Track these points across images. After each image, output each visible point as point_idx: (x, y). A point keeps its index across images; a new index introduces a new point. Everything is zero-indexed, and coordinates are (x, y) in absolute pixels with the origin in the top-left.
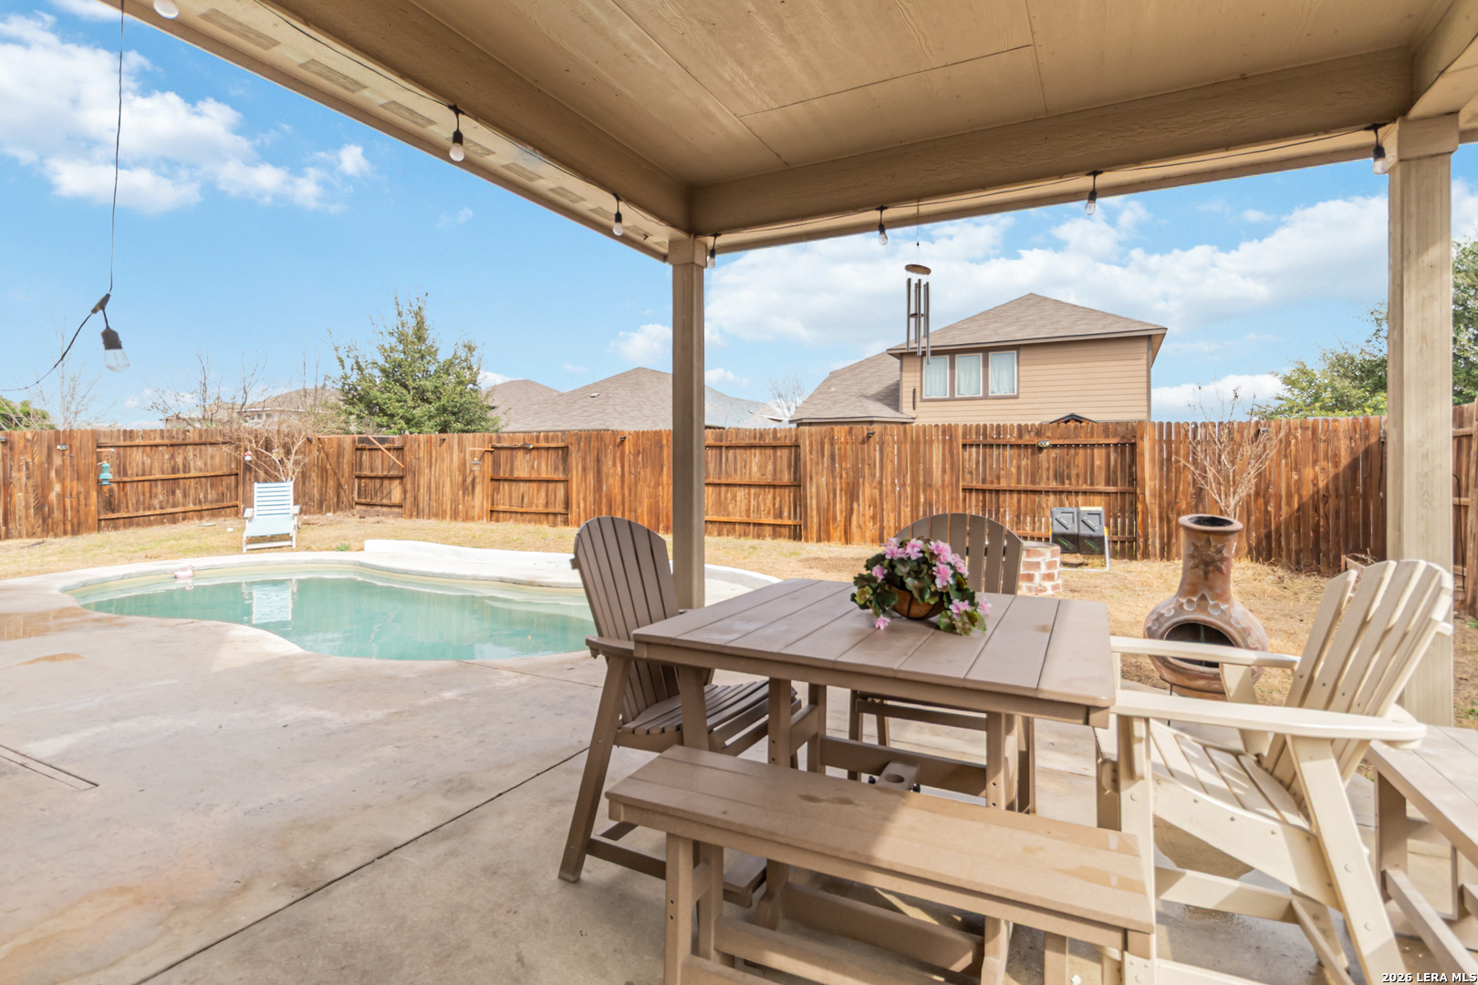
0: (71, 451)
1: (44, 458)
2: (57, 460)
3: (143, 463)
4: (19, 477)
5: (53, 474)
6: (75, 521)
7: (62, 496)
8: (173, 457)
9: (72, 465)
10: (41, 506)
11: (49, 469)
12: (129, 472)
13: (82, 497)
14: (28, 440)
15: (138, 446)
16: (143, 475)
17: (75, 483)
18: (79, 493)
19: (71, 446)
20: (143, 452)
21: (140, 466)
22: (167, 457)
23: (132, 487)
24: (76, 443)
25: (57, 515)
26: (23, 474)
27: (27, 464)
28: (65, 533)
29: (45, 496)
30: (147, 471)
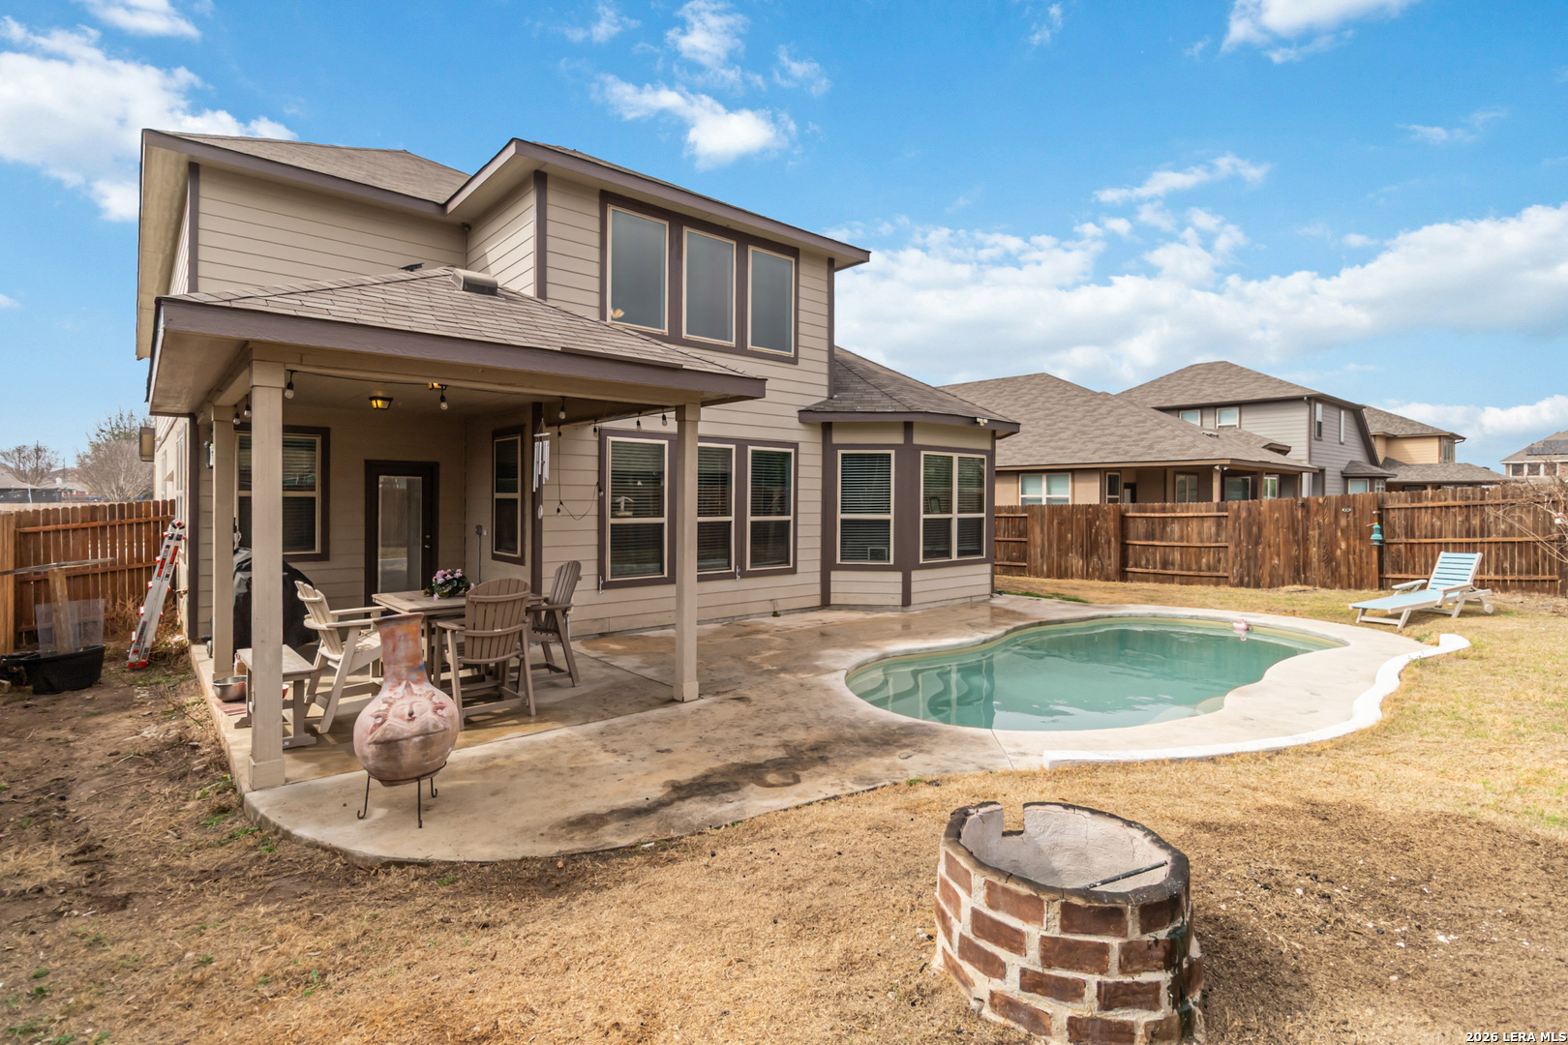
0: (1354, 513)
1: (1332, 520)
2: (1343, 522)
3: (1433, 525)
4: (1314, 534)
5: (1339, 534)
6: (1358, 577)
7: (1347, 552)
8: (1467, 519)
9: (1355, 526)
10: (1329, 559)
11: (1336, 530)
12: (1417, 534)
13: (1364, 555)
14: (1320, 504)
15: (1427, 508)
16: (1433, 537)
17: (1357, 542)
18: (1361, 551)
19: (1354, 509)
20: (1432, 514)
21: (1429, 528)
22: (1459, 519)
23: (1420, 549)
24: (1359, 506)
25: (1343, 570)
26: (1317, 532)
27: (1319, 523)
28: (1350, 586)
29: (1333, 552)
30: (1437, 533)
